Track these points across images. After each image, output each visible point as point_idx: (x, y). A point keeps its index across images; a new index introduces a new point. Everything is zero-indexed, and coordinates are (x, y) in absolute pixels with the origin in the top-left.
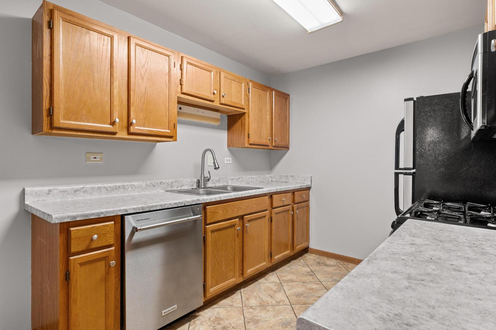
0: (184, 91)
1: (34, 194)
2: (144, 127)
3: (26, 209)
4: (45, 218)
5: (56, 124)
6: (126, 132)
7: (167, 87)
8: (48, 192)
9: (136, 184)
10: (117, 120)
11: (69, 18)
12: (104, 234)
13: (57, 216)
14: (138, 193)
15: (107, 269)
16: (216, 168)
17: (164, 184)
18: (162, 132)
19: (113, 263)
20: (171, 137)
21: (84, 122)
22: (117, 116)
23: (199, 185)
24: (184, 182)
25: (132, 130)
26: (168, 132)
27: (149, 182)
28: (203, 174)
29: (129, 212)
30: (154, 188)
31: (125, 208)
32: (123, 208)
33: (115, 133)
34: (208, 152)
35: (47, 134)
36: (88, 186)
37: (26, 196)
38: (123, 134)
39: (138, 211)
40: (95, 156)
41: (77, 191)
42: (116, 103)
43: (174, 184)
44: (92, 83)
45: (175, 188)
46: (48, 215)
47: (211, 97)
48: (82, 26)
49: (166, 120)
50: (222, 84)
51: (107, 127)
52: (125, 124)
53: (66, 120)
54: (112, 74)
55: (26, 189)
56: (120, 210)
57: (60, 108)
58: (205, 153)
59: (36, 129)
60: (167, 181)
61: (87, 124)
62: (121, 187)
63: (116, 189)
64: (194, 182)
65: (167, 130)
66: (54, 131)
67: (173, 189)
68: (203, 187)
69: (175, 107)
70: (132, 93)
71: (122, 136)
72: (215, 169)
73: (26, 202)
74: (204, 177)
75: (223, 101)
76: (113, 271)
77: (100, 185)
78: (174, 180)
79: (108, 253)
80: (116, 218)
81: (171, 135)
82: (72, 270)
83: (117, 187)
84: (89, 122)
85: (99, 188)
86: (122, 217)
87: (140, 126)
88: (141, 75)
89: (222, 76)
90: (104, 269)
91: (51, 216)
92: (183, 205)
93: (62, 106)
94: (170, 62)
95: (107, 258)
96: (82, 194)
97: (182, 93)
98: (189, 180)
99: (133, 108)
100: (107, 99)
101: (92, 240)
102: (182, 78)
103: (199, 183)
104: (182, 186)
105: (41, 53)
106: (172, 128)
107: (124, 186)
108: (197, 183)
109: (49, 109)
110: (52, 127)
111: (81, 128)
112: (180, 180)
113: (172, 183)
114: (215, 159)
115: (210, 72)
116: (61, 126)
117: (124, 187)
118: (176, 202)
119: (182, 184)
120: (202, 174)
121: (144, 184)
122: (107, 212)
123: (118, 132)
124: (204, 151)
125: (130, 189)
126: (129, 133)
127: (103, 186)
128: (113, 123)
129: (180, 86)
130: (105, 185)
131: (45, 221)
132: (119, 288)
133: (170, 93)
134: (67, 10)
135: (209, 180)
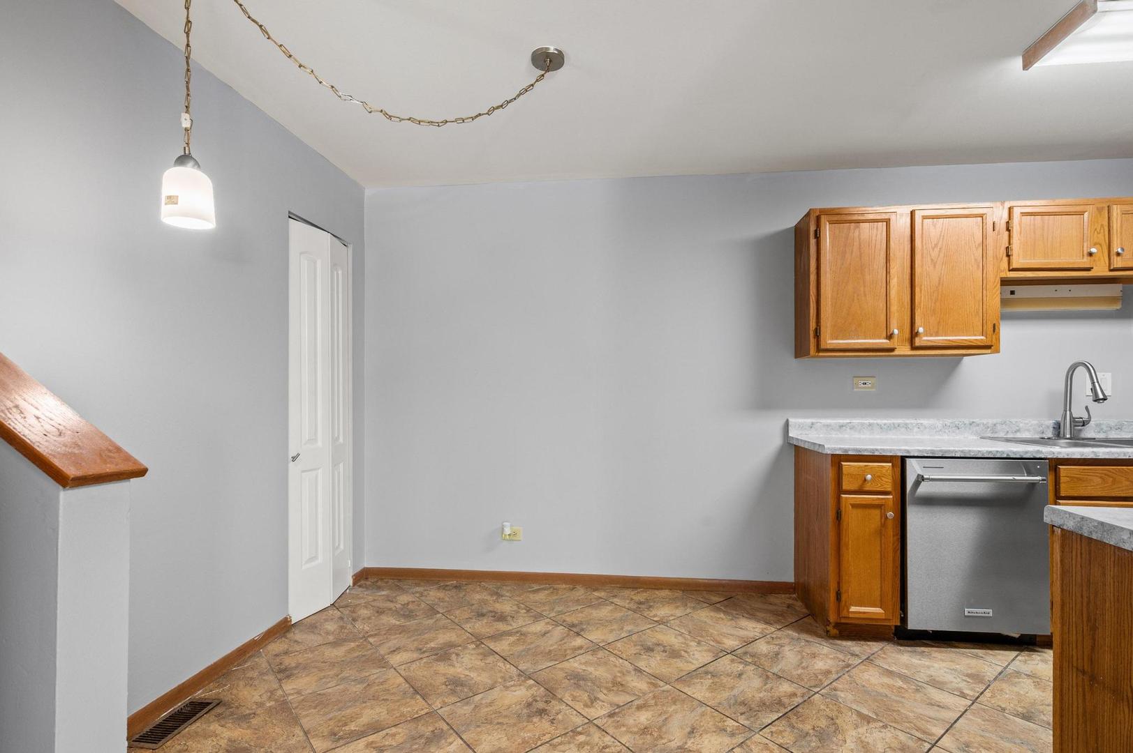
0: (1014, 265)
1: (797, 426)
2: (937, 335)
3: (791, 442)
4: (816, 449)
5: (823, 346)
6: (908, 347)
7: (978, 266)
8: (810, 425)
9: (925, 422)
10: (896, 331)
11: (835, 218)
12: (879, 477)
13: (829, 446)
14: (929, 437)
15: (883, 520)
16: (1097, 400)
17: (978, 425)
18: (970, 341)
19: (890, 514)
20: (987, 348)
21: (853, 339)
22: (896, 325)
23: (1059, 432)
24: (1021, 425)
25: (918, 342)
26: (982, 339)
27: (948, 422)
28: (1070, 410)
29: (912, 455)
30: (957, 431)
31: (907, 448)
32: (903, 448)
33: (892, 350)
34: (1081, 369)
35: (812, 357)
36: (856, 421)
37: (790, 428)
38: (904, 350)
39: (926, 455)
40: (865, 382)
41: (843, 426)
42: (894, 308)
43: (999, 427)
44: (862, 289)
45: (1002, 435)
46: (820, 445)
47: (1085, 262)
48: (851, 222)
49: (978, 322)
50: (1115, 231)
51: (882, 342)
52: (907, 335)
53: (833, 339)
54: (888, 271)
55: (790, 420)
56: (900, 450)
57: (827, 327)
58: (1073, 372)
59: (800, 351)
60: (985, 422)
61: (856, 341)
62: (901, 426)
63: (895, 428)
64: (1048, 427)
65: (979, 336)
66: (821, 354)
67: (996, 436)
68: (1068, 436)
69: (995, 295)
70: (917, 290)
71: (902, 353)
72: (1095, 401)
73: (790, 435)
74: (1073, 420)
75: (1118, 263)
76: (890, 525)
77: (871, 421)
78: (999, 420)
79: (884, 501)
80: (894, 459)
81: (989, 344)
82: (843, 509)
83: (896, 426)
84: (859, 339)
85: (870, 425)
86: (903, 459)
87: (931, 335)
88: (932, 260)
89: (1115, 214)
90: (879, 519)
91: (823, 446)
92: (1005, 456)
93: (829, 325)
94: (984, 224)
95: (883, 507)
96: (848, 430)
97: (1010, 271)
98: (1035, 422)
99: (919, 310)
100: (882, 305)
101: (865, 480)
102: (1009, 243)
103: (1059, 428)
104: (1018, 431)
105: (806, 268)
106: (988, 333)
107: (906, 424)
108: (1054, 428)
109: (816, 329)
110: (819, 349)
111: (850, 347)
112: (1014, 420)
113: (995, 425)
114: (1095, 381)
115: (1082, 213)
116: (828, 347)
117: (906, 426)
118: (990, 449)
119: (1017, 428)
120: (1066, 411)
121: (939, 424)
122: (884, 450)
123: (896, 347)
124: (1071, 367)
125: (916, 429)
126: (914, 348)
127: (875, 422)
128: (890, 337)
129: (1005, 259)
130: (879, 421)
131: (817, 452)
132: (899, 551)
133: (984, 275)
134: (833, 209)
135: (1084, 424)
